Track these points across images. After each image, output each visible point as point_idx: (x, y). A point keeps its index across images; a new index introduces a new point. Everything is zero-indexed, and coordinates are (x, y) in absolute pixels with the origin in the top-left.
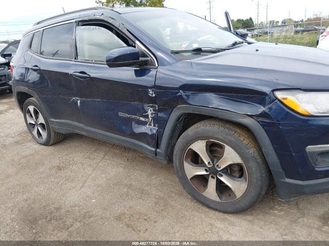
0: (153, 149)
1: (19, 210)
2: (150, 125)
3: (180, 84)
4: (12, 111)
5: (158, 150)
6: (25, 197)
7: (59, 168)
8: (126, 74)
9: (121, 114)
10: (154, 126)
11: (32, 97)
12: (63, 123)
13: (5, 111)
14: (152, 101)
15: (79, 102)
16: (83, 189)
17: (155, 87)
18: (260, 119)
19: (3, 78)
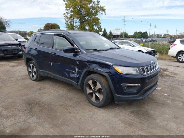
0: (77, 83)
1: (25, 101)
2: (76, 74)
3: (87, 60)
4: (19, 66)
5: (78, 84)
6: (27, 97)
7: (40, 89)
8: (70, 55)
9: (66, 70)
10: (78, 74)
11: (33, 60)
12: (44, 72)
13: (16, 66)
14: (77, 65)
15: (51, 64)
16: (49, 97)
17: (79, 61)
18: (109, 74)
19: (16, 51)
